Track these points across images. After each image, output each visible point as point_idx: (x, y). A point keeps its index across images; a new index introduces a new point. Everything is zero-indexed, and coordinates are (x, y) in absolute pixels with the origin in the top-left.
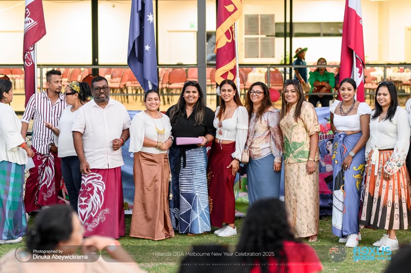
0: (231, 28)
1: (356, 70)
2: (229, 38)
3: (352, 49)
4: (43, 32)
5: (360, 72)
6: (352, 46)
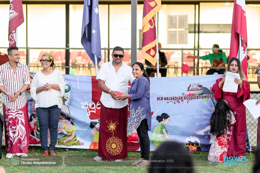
0: (153, 18)
1: (241, 48)
2: (152, 25)
3: (239, 33)
4: (22, 20)
5: (244, 50)
6: (239, 32)
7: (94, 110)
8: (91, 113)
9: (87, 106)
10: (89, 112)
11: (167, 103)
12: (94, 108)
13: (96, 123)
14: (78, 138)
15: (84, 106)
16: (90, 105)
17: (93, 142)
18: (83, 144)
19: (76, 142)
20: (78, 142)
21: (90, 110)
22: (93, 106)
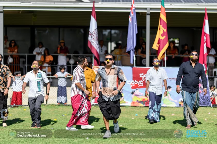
7: (133, 84)
8: (132, 86)
9: (130, 82)
10: (131, 85)
11: (171, 81)
12: (134, 83)
13: (134, 91)
14: (125, 100)
15: (129, 83)
16: (132, 82)
17: (132, 102)
18: (127, 103)
19: (124, 102)
20: (125, 102)
21: (132, 84)
22: (133, 82)
